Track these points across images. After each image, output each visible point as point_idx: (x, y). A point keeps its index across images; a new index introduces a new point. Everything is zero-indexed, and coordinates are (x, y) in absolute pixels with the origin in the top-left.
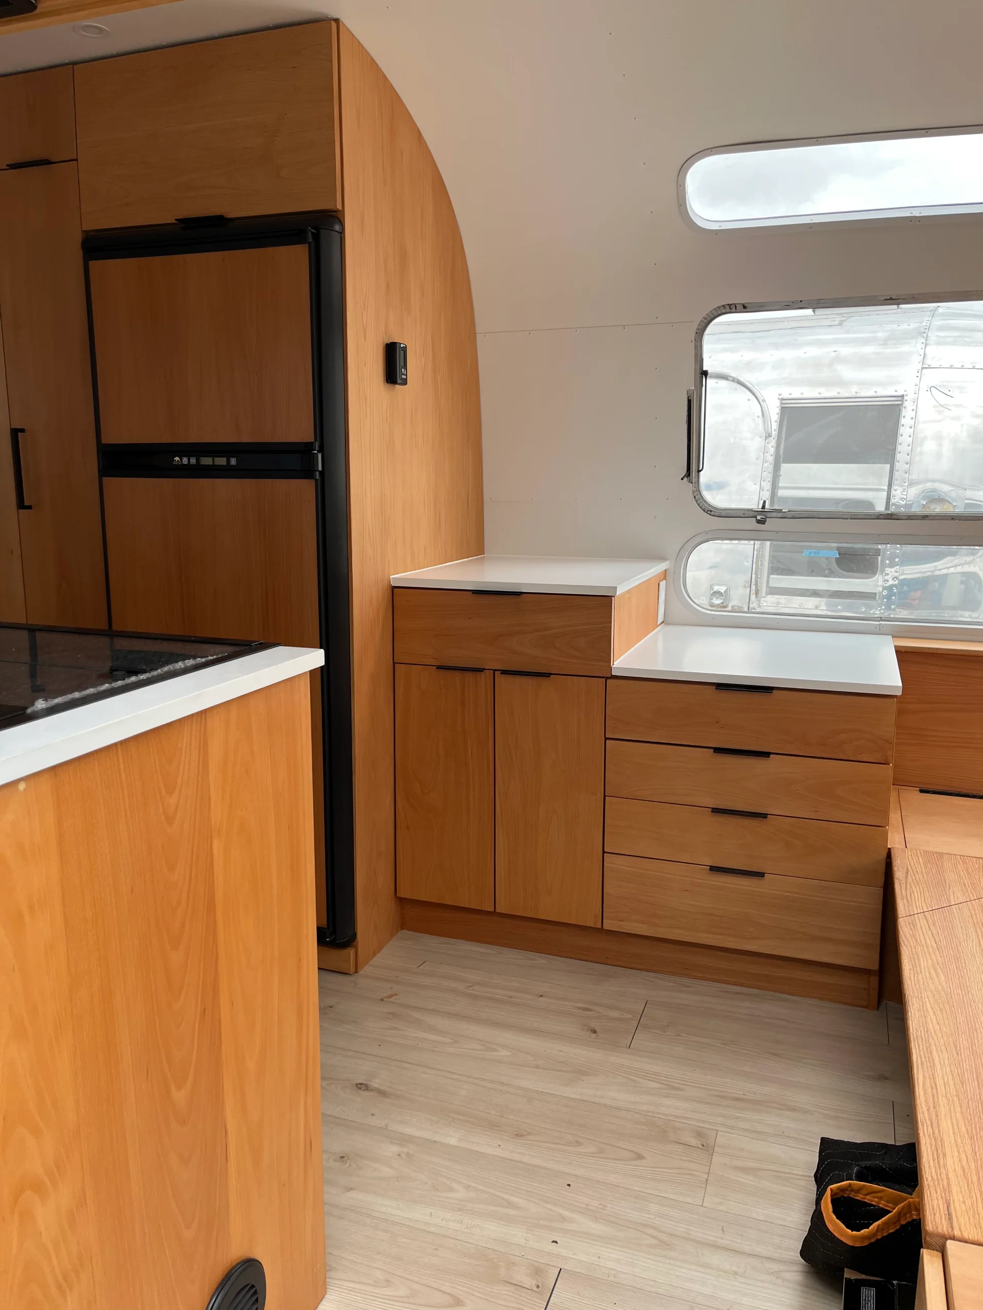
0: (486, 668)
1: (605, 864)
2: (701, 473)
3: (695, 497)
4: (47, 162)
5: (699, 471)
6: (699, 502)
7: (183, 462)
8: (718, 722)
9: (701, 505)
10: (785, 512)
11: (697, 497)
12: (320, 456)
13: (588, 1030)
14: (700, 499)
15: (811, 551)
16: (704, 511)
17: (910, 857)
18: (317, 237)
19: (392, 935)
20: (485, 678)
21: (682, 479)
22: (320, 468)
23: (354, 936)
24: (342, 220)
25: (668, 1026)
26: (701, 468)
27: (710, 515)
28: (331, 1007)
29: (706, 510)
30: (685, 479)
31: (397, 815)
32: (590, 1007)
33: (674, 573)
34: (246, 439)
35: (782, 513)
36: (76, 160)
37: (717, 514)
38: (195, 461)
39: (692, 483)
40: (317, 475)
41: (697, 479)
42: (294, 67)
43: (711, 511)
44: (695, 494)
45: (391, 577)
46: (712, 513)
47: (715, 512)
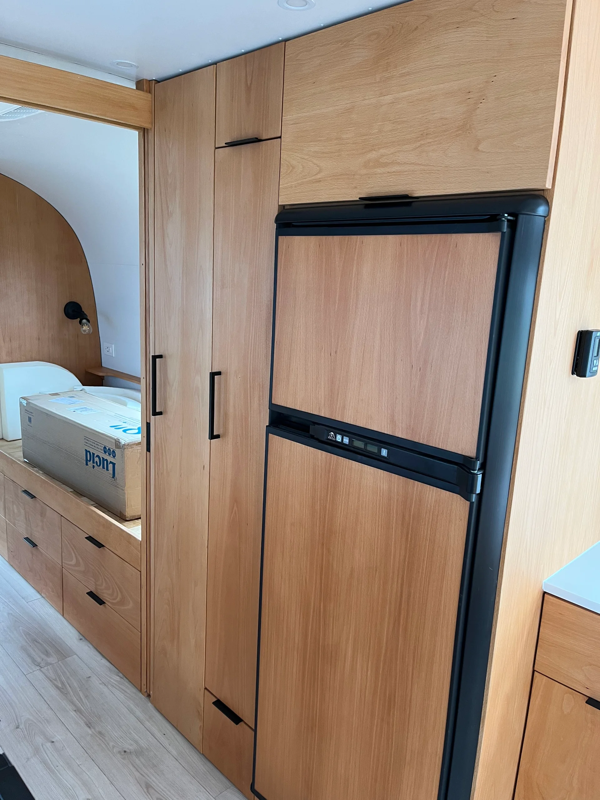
4: (257, 140)
7: (337, 438)
12: (480, 477)
18: (513, 225)
22: (478, 491)
24: (549, 201)
34: (399, 434)
36: (280, 137)
38: (348, 441)
40: (474, 498)
42: (514, 19)
45: (544, 581)
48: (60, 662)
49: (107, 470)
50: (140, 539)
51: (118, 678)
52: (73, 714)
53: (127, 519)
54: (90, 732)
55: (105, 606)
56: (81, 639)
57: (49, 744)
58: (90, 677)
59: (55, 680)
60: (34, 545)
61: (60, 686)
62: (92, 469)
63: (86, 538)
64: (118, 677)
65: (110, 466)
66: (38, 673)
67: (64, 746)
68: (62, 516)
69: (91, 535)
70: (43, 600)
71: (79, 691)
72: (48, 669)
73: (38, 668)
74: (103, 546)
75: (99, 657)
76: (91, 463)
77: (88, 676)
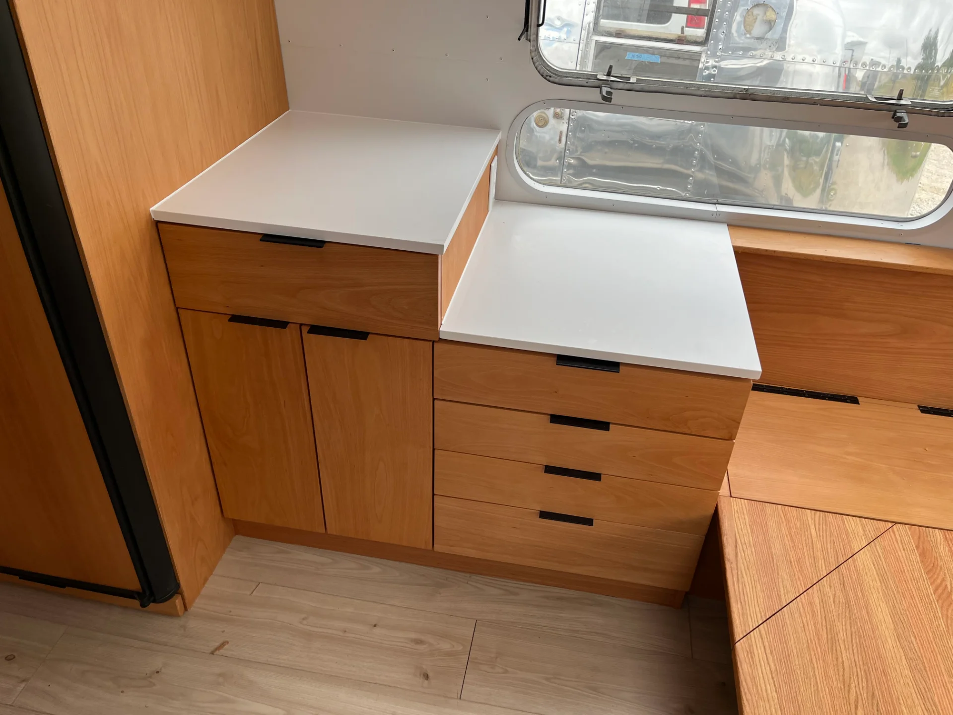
0: (290, 321)
1: (435, 504)
2: (541, 29)
3: (532, 59)
5: (539, 25)
6: (537, 64)
8: (556, 392)
9: (538, 68)
10: (634, 83)
11: (534, 58)
13: (420, 675)
14: (538, 61)
15: (633, 54)
16: (542, 76)
17: (737, 519)
19: (224, 548)
20: (289, 334)
21: (519, 39)
23: (178, 585)
25: (496, 658)
26: (541, 22)
27: (549, 81)
28: (158, 672)
29: (545, 75)
30: (523, 38)
31: (211, 451)
32: (423, 638)
33: (507, 145)
35: (630, 85)
37: (556, 80)
39: (530, 41)
41: (535, 36)
43: (550, 76)
44: (533, 54)
45: (151, 209)
46: (551, 79)
47: (554, 77)
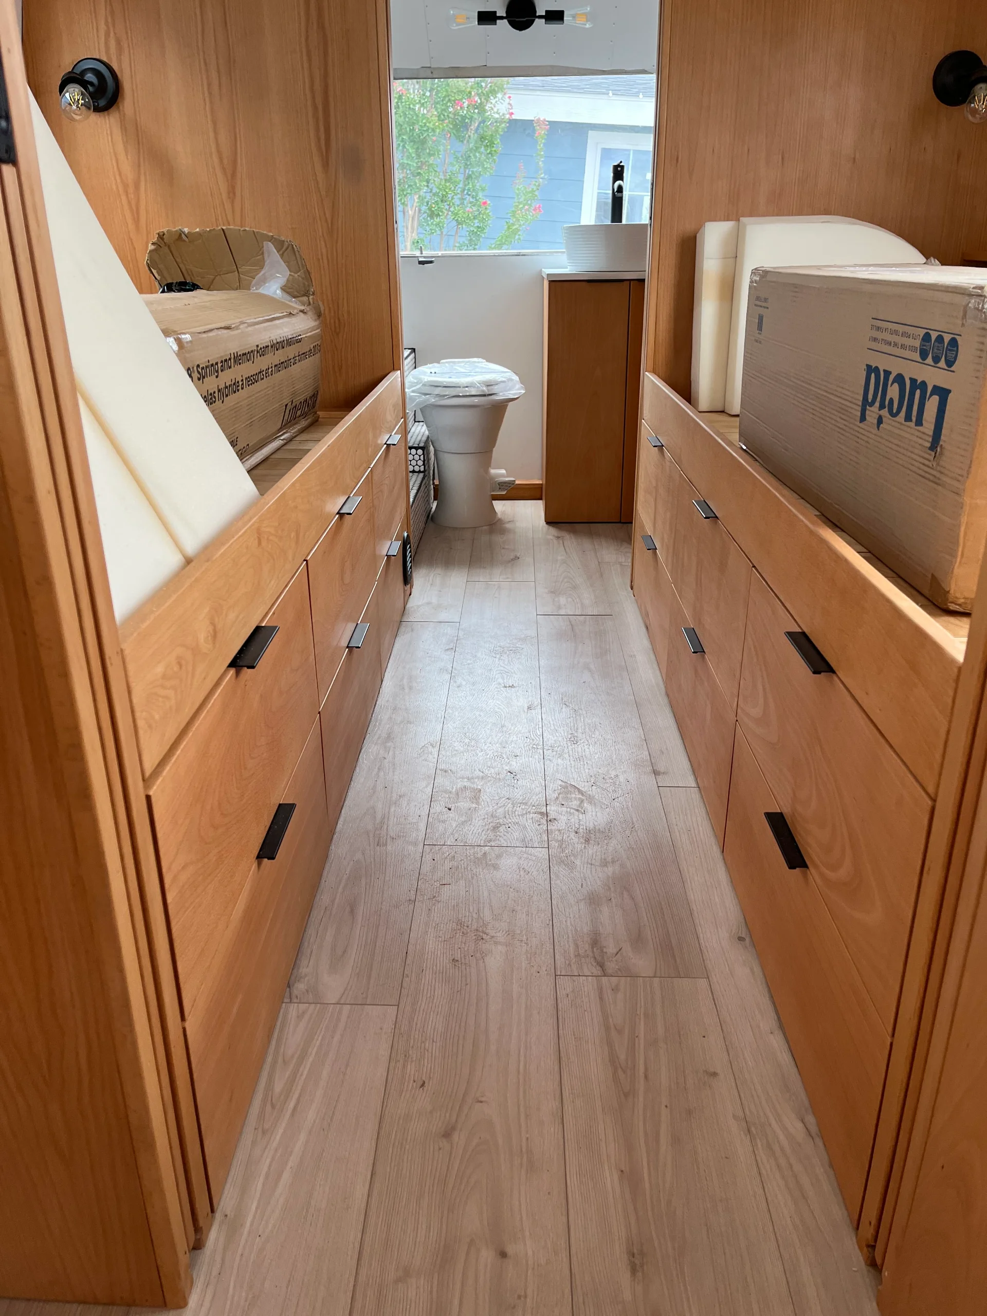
48: (656, 980)
49: (919, 422)
50: (960, 657)
51: (796, 1128)
52: (610, 1179)
53: (952, 607)
54: (627, 1295)
55: (805, 876)
56: (741, 939)
57: (487, 1255)
58: (715, 1074)
59: (620, 1032)
60: (699, 650)
61: (622, 1057)
62: (875, 431)
63: (791, 635)
64: (800, 1125)
65: (932, 404)
66: (588, 985)
67: (526, 1297)
68: (754, 566)
69: (806, 630)
70: (695, 795)
71: (663, 1107)
72: (617, 986)
73: (597, 971)
74: (830, 670)
75: (767, 1021)
76: (873, 413)
77: (712, 1070)
